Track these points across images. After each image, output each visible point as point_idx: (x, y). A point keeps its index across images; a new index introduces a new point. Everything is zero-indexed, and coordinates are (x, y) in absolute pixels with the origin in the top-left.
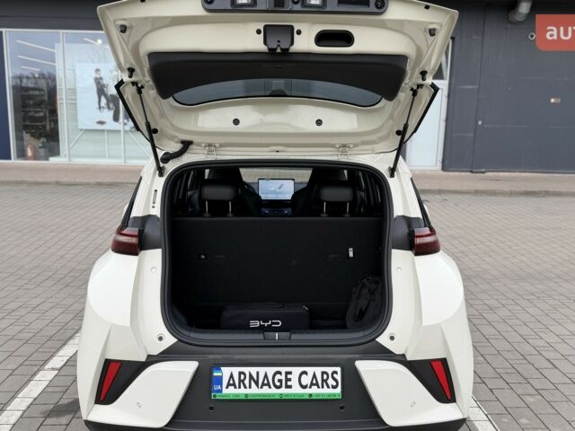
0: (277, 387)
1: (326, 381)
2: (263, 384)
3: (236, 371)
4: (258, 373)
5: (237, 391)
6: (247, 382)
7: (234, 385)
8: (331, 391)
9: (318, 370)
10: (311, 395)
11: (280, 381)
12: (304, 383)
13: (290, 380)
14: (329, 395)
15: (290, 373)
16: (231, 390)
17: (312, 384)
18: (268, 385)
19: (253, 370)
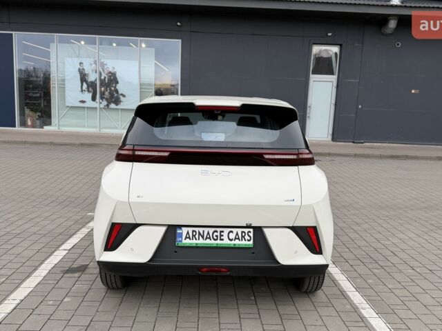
0: (215, 240)
1: (244, 237)
2: (207, 238)
3: (190, 230)
4: (204, 231)
5: (191, 242)
6: (197, 236)
7: (189, 238)
8: (247, 243)
9: (240, 231)
10: (235, 245)
11: (217, 236)
12: (231, 238)
13: (222, 236)
14: (246, 245)
15: (223, 232)
16: (188, 241)
17: (236, 238)
18: (210, 238)
19: (201, 230)
